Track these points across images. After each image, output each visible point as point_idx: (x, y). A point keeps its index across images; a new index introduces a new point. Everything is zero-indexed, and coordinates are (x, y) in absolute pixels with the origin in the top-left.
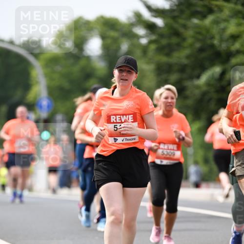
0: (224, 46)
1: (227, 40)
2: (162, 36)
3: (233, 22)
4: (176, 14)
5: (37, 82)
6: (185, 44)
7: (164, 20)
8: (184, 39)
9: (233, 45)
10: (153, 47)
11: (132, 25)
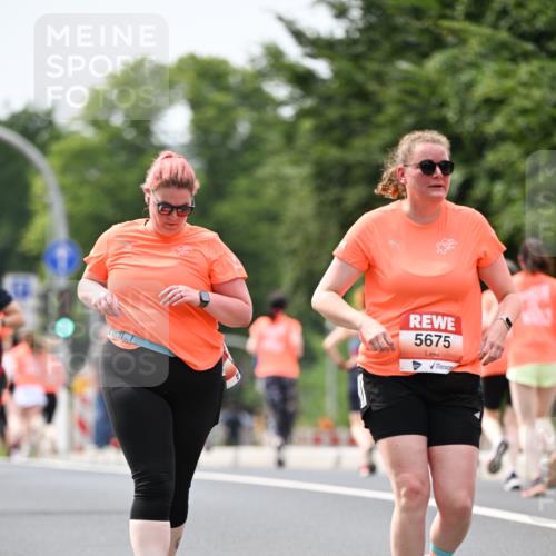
0: (468, 124)
1: (476, 111)
2: (327, 100)
3: (490, 67)
4: (360, 49)
5: (47, 207)
6: (381, 119)
7: (332, 64)
8: (379, 108)
9: (489, 120)
10: (307, 124)
11: (261, 75)
